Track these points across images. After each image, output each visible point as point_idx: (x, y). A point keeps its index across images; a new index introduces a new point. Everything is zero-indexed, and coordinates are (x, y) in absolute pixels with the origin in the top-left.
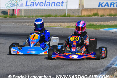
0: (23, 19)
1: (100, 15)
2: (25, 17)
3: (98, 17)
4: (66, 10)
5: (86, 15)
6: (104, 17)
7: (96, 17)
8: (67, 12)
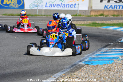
0: (42, 18)
1: (105, 15)
2: (44, 16)
3: (104, 17)
4: (77, 10)
5: (94, 15)
6: (108, 17)
7: (102, 17)
8: (78, 12)
